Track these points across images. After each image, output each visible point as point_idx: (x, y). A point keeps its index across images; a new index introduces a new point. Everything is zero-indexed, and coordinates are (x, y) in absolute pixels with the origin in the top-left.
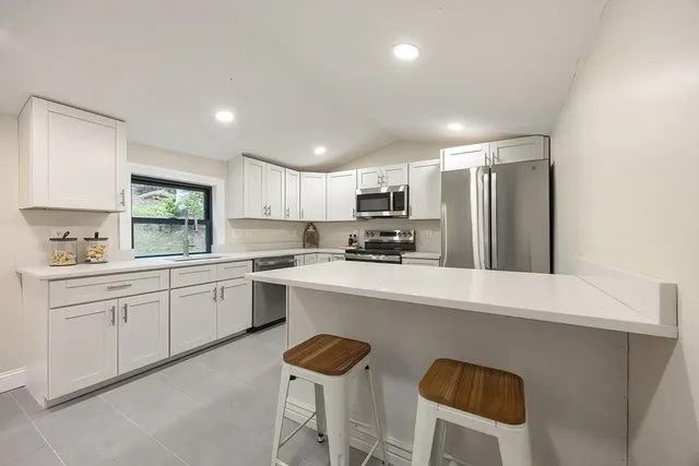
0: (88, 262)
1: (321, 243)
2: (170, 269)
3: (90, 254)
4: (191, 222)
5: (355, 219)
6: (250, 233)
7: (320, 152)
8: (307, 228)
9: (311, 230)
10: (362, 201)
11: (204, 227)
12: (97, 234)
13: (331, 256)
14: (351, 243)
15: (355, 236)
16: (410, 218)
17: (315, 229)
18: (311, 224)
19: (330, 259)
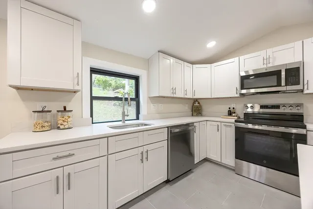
0: (59, 128)
1: (204, 113)
2: (108, 137)
3: (60, 122)
4: (126, 99)
5: (238, 95)
6: (162, 107)
7: (211, 45)
8: (194, 102)
9: (197, 104)
10: (245, 81)
11: (135, 102)
12: (65, 108)
13: (219, 123)
14: (230, 113)
15: (234, 108)
16: (306, 92)
17: (199, 103)
18: (196, 100)
19: (218, 126)
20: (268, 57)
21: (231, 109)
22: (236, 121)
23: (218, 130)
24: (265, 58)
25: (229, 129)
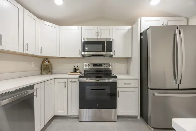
1: (54, 71)
5: (80, 56)
8: (44, 61)
9: (46, 63)
13: (66, 80)
14: (75, 70)
15: (77, 66)
16: (114, 56)
17: (49, 62)
18: (46, 59)
19: (65, 83)
20: (98, 32)
21: (76, 67)
22: (80, 77)
23: (65, 86)
24: (97, 32)
25: (74, 84)
